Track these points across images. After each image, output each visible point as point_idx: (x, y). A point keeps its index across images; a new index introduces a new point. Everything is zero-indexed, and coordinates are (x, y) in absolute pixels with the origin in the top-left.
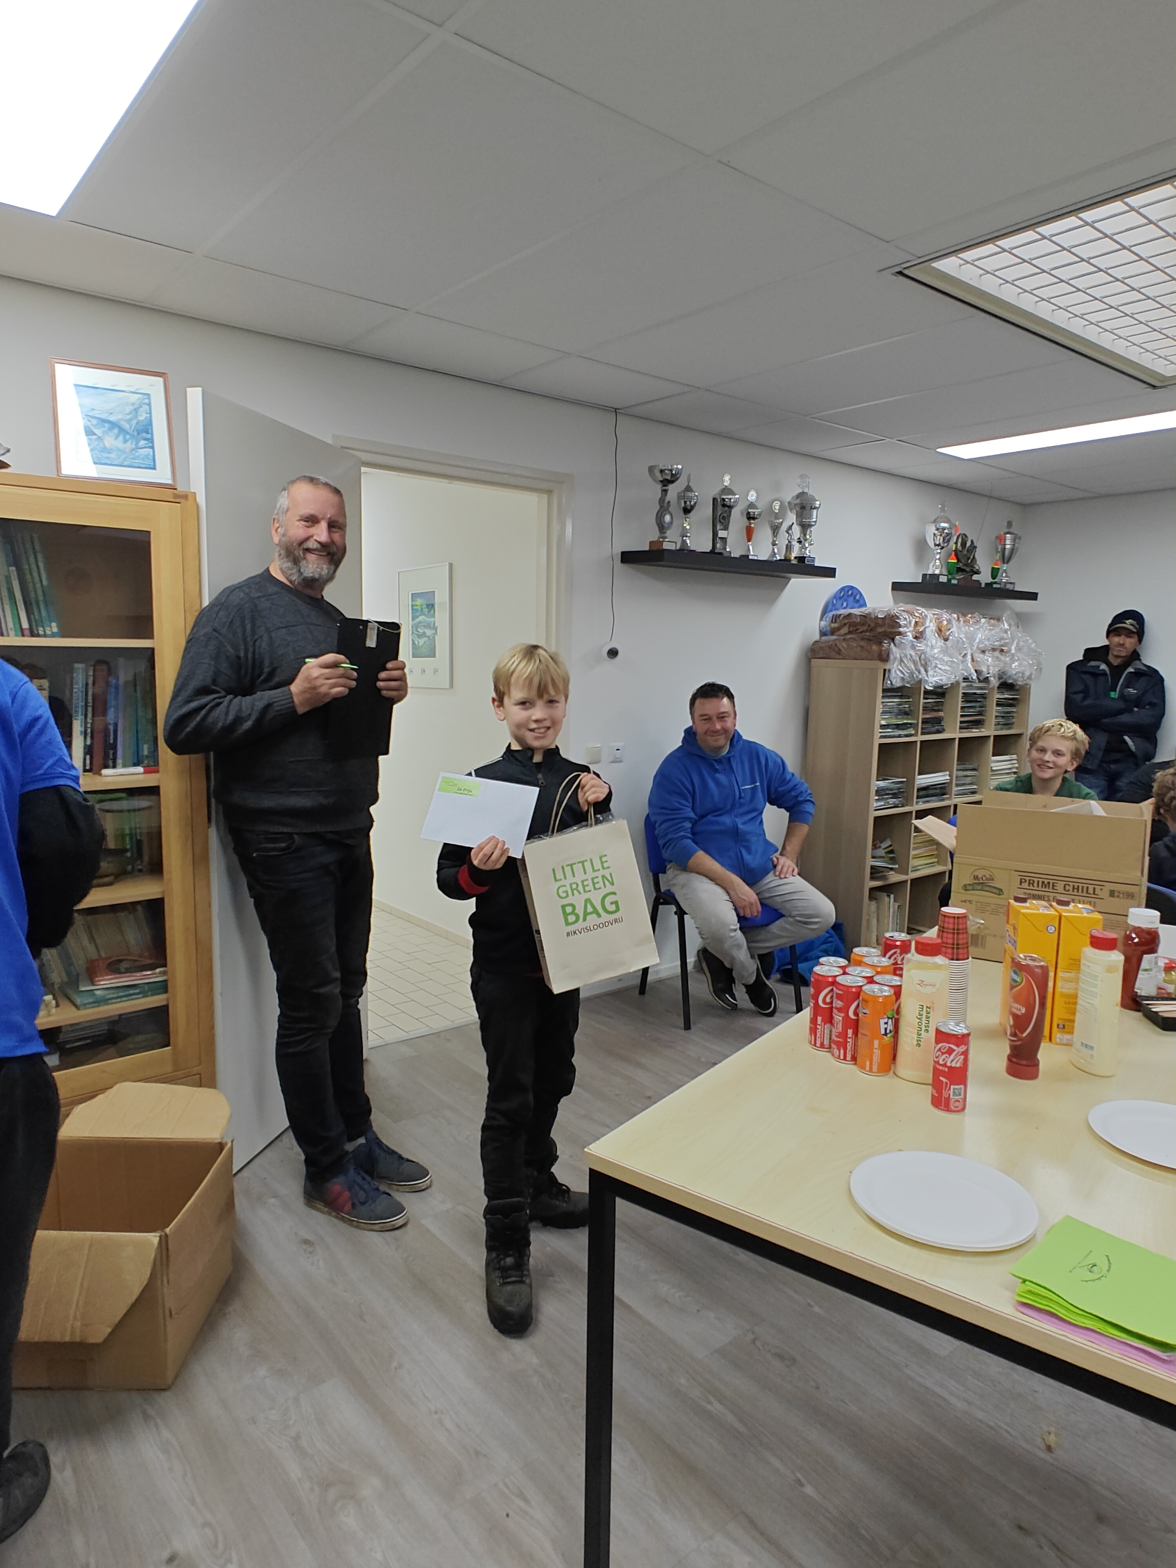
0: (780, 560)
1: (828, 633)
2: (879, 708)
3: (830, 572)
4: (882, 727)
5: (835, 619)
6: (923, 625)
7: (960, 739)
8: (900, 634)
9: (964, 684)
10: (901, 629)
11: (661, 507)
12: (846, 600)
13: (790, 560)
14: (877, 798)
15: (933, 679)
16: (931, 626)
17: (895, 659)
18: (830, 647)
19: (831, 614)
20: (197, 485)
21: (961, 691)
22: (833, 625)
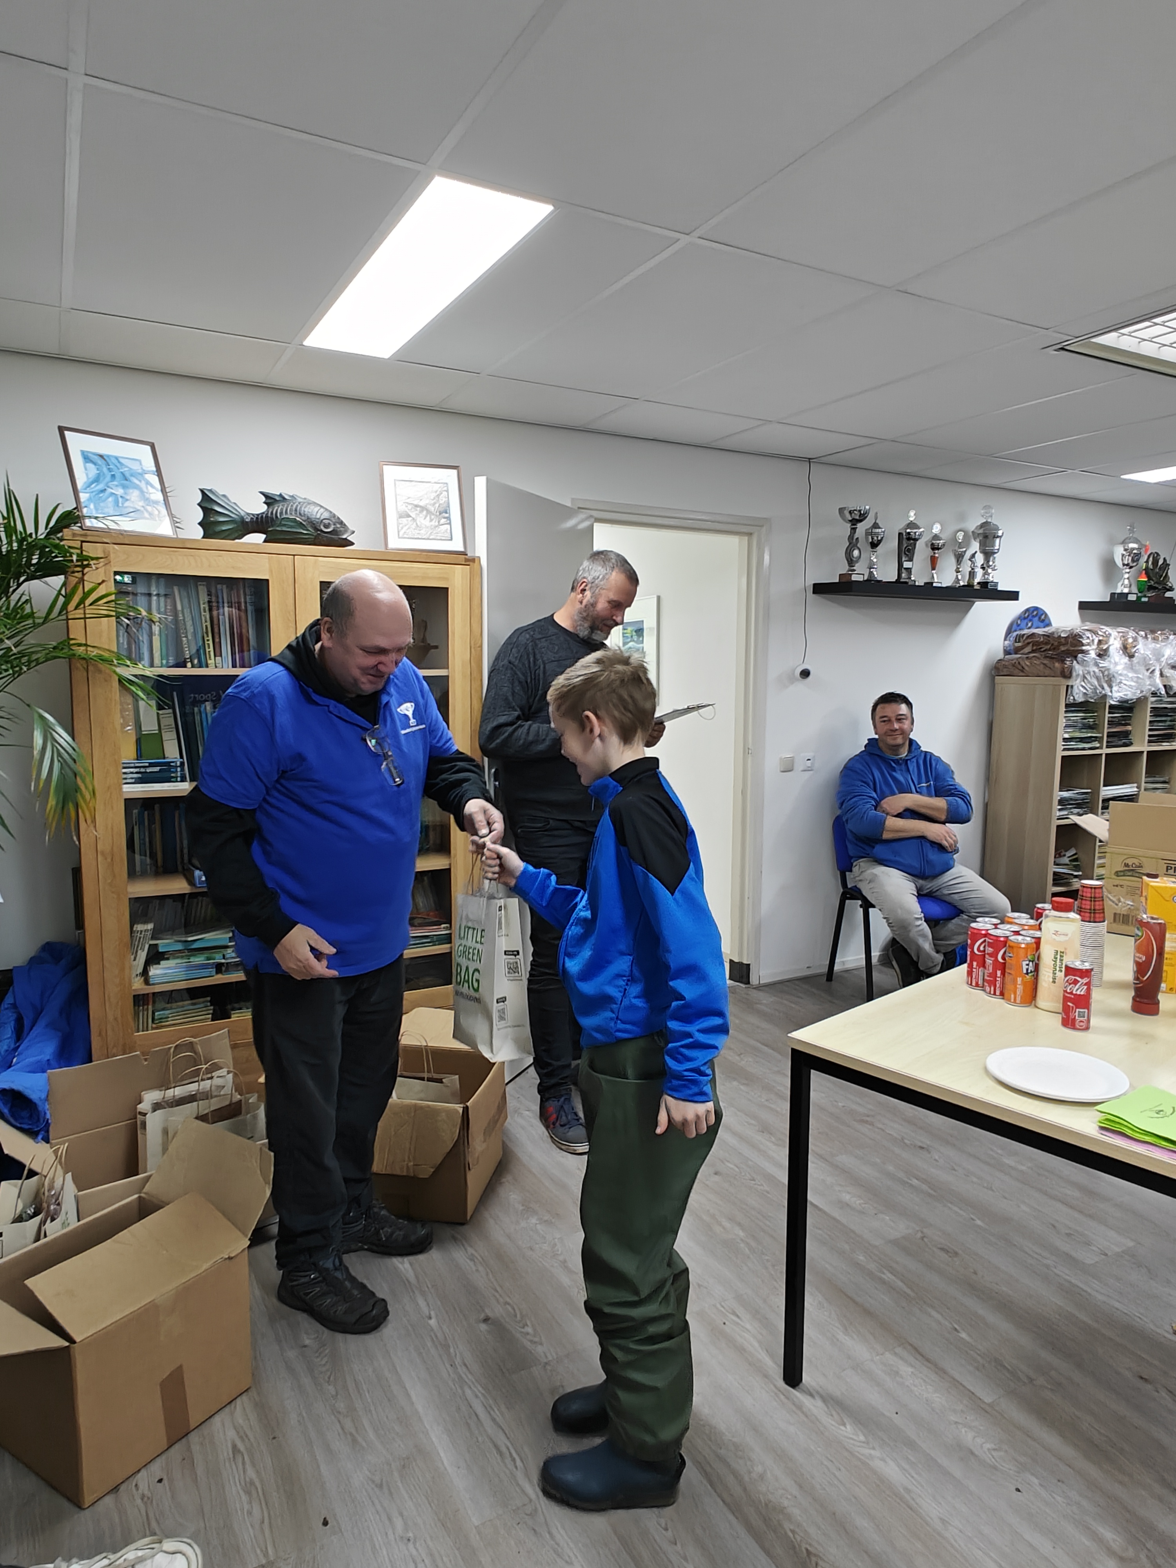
0: (964, 586)
1: (1012, 652)
2: (1062, 722)
3: (1013, 596)
4: (1065, 740)
5: (1018, 638)
6: (1106, 643)
7: (1148, 752)
8: (1083, 652)
9: (1154, 699)
10: (1084, 648)
11: (850, 544)
12: (1030, 620)
13: (973, 586)
14: (1060, 807)
15: (1117, 694)
16: (1115, 644)
17: (1078, 675)
18: (1013, 665)
19: (1015, 634)
20: (481, 550)
21: (1150, 706)
22: (1017, 645)
